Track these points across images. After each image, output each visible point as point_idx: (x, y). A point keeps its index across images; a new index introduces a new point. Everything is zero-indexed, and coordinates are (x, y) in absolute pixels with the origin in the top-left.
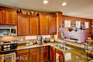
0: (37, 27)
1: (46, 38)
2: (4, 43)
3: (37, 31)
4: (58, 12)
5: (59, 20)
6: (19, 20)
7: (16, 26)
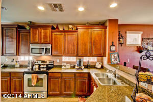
0: (74, 46)
1: (88, 62)
2: (42, 62)
3: (74, 50)
4: (109, 20)
5: (111, 33)
6: (53, 38)
7: (50, 45)
